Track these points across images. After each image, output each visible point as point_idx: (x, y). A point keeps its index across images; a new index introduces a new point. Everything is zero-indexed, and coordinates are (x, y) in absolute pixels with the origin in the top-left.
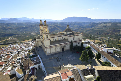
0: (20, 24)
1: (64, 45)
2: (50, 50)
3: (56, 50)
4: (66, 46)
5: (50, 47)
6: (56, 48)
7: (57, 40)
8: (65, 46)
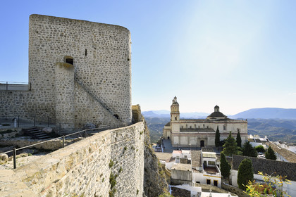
0: (156, 119)
1: (204, 136)
2: (180, 139)
3: (189, 142)
4: (209, 138)
5: (180, 136)
6: (189, 139)
7: (193, 127)
8: (206, 139)
